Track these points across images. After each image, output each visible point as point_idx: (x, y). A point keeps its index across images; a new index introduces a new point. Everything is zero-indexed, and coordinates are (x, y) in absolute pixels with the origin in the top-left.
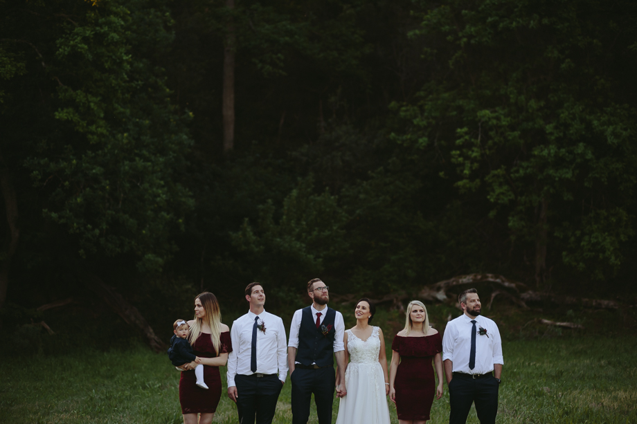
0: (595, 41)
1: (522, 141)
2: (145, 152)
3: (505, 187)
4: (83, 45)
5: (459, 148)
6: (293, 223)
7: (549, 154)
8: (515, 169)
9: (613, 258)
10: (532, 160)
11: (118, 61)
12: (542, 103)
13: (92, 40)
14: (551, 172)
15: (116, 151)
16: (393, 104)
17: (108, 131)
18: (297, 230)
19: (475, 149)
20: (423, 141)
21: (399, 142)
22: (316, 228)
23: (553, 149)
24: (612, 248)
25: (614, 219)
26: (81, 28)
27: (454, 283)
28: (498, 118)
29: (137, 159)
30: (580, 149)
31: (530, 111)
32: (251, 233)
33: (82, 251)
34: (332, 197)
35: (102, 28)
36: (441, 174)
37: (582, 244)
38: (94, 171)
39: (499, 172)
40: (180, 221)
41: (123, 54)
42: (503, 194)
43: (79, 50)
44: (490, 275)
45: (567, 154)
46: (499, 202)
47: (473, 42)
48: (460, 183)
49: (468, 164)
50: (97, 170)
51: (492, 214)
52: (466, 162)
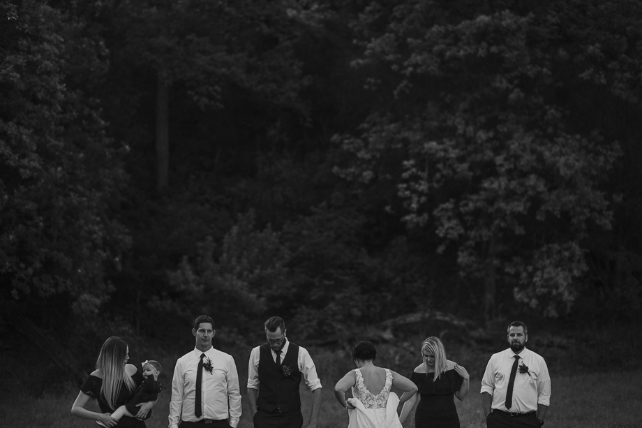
0: (545, 70)
1: (471, 174)
2: (80, 188)
3: (454, 222)
4: (15, 74)
5: (406, 181)
6: (234, 261)
7: (500, 186)
8: (464, 202)
9: (566, 294)
10: (482, 193)
11: (52, 90)
12: (491, 134)
13: (24, 69)
14: (502, 205)
15: (50, 186)
16: (335, 137)
17: (40, 164)
18: (238, 268)
19: (422, 182)
20: (368, 175)
21: (343, 176)
22: (259, 266)
23: (503, 181)
24: (565, 284)
25: (567, 254)
26: (12, 56)
27: (402, 322)
28: (445, 150)
29: (72, 194)
30: (532, 180)
31: (479, 141)
32: (190, 272)
33: (14, 292)
34: (275, 234)
35: (34, 56)
36: (388, 208)
37: (535, 279)
38: (27, 207)
39: (449, 205)
40: (117, 259)
41: (57, 84)
42: (452, 228)
43: (11, 79)
44: (438, 313)
45: (518, 187)
46: (449, 236)
47: (419, 71)
48: (408, 218)
49: (415, 198)
50: (31, 206)
51: (441, 249)
52: (413, 196)
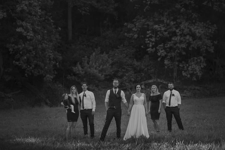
0: (192, 2)
1: (168, 35)
2: (45, 42)
3: (163, 51)
4: (25, 7)
5: (148, 38)
6: (94, 64)
7: (178, 39)
8: (166, 44)
9: (199, 73)
10: (172, 41)
11: (36, 12)
12: (175, 23)
13: (28, 5)
14: (178, 45)
15: (36, 41)
16: (126, 24)
17: (33, 35)
18: (95, 66)
19: (153, 38)
20: (136, 36)
21: (128, 36)
22: (102, 65)
23: (179, 37)
24: (198, 70)
25: (199, 60)
26: (24, 1)
27: (147, 82)
28: (160, 28)
29: (43, 44)
30: (188, 37)
31: (171, 25)
32: (80, 68)
33: (26, 75)
34: (106, 55)
35: (31, 1)
36: (142, 47)
37: (189, 69)
38: (30, 48)
39: (162, 45)
40: (57, 64)
41: (38, 10)
42: (163, 53)
43: (24, 9)
44: (159, 79)
45: (183, 39)
46: (161, 55)
47: (152, 3)
48: (149, 49)
49: (151, 44)
50: (31, 48)
51: (159, 59)
52: (150, 42)
